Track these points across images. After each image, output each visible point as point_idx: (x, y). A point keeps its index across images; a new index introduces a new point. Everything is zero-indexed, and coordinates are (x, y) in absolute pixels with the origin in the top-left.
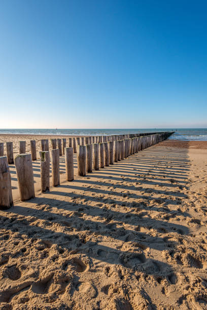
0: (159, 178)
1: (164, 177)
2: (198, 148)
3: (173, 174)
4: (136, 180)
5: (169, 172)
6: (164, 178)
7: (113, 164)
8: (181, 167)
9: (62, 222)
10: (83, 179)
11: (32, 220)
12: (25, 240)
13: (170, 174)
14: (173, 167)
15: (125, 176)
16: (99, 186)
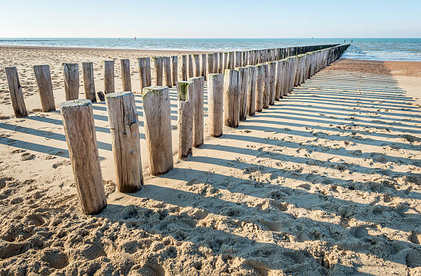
0: (379, 131)
1: (388, 130)
2: (407, 75)
3: (400, 125)
4: (338, 135)
5: (392, 121)
6: (388, 133)
7: (273, 105)
8: (403, 110)
9: (258, 221)
10: (237, 132)
11: (199, 216)
12: (210, 258)
13: (395, 124)
14: (389, 111)
15: (313, 127)
16: (279, 148)
